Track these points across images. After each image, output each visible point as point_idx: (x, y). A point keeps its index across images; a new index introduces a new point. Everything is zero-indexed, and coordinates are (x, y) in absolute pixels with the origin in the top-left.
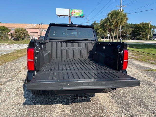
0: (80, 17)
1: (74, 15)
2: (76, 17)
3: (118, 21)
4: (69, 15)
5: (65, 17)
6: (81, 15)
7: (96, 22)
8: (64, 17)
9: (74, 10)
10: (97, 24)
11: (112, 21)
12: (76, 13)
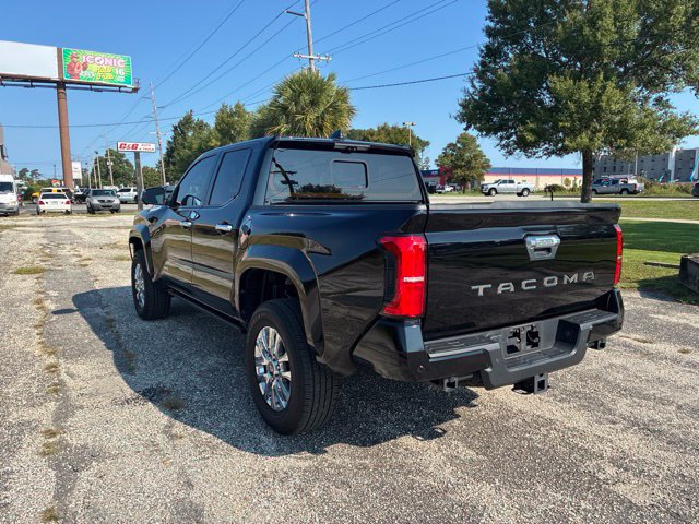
0: (120, 89)
1: (84, 76)
2: (96, 90)
3: (323, 119)
4: (55, 76)
5: (32, 86)
6: (120, 80)
7: (195, 118)
8: (26, 86)
9: (83, 56)
10: (201, 126)
11: (300, 117)
12: (93, 68)
